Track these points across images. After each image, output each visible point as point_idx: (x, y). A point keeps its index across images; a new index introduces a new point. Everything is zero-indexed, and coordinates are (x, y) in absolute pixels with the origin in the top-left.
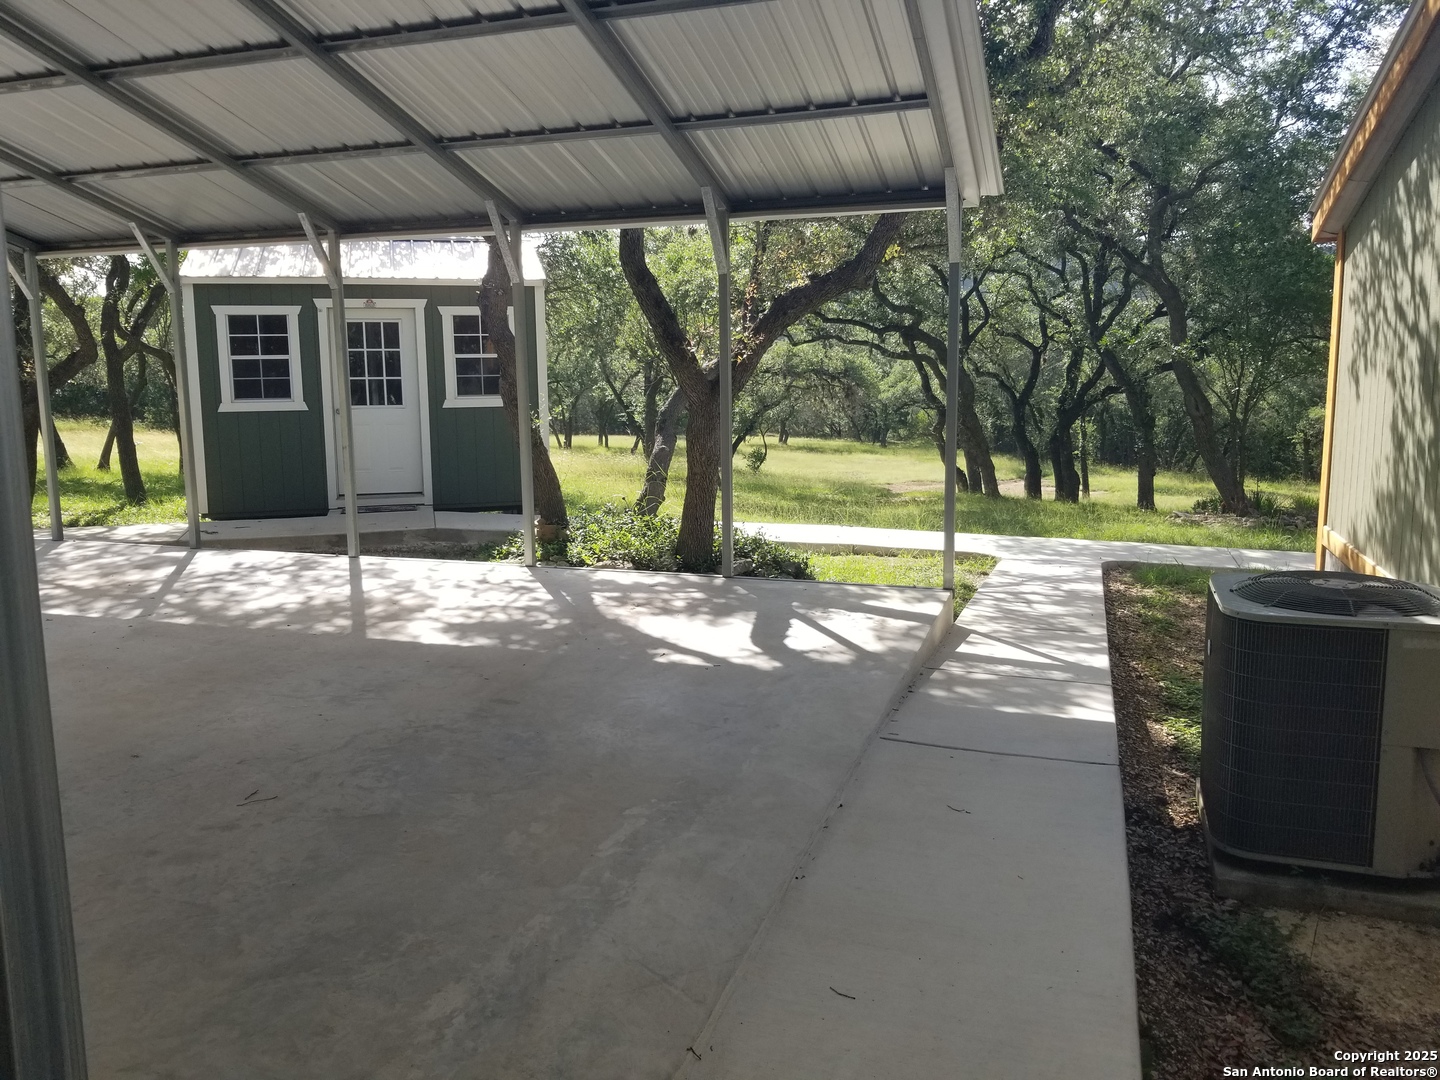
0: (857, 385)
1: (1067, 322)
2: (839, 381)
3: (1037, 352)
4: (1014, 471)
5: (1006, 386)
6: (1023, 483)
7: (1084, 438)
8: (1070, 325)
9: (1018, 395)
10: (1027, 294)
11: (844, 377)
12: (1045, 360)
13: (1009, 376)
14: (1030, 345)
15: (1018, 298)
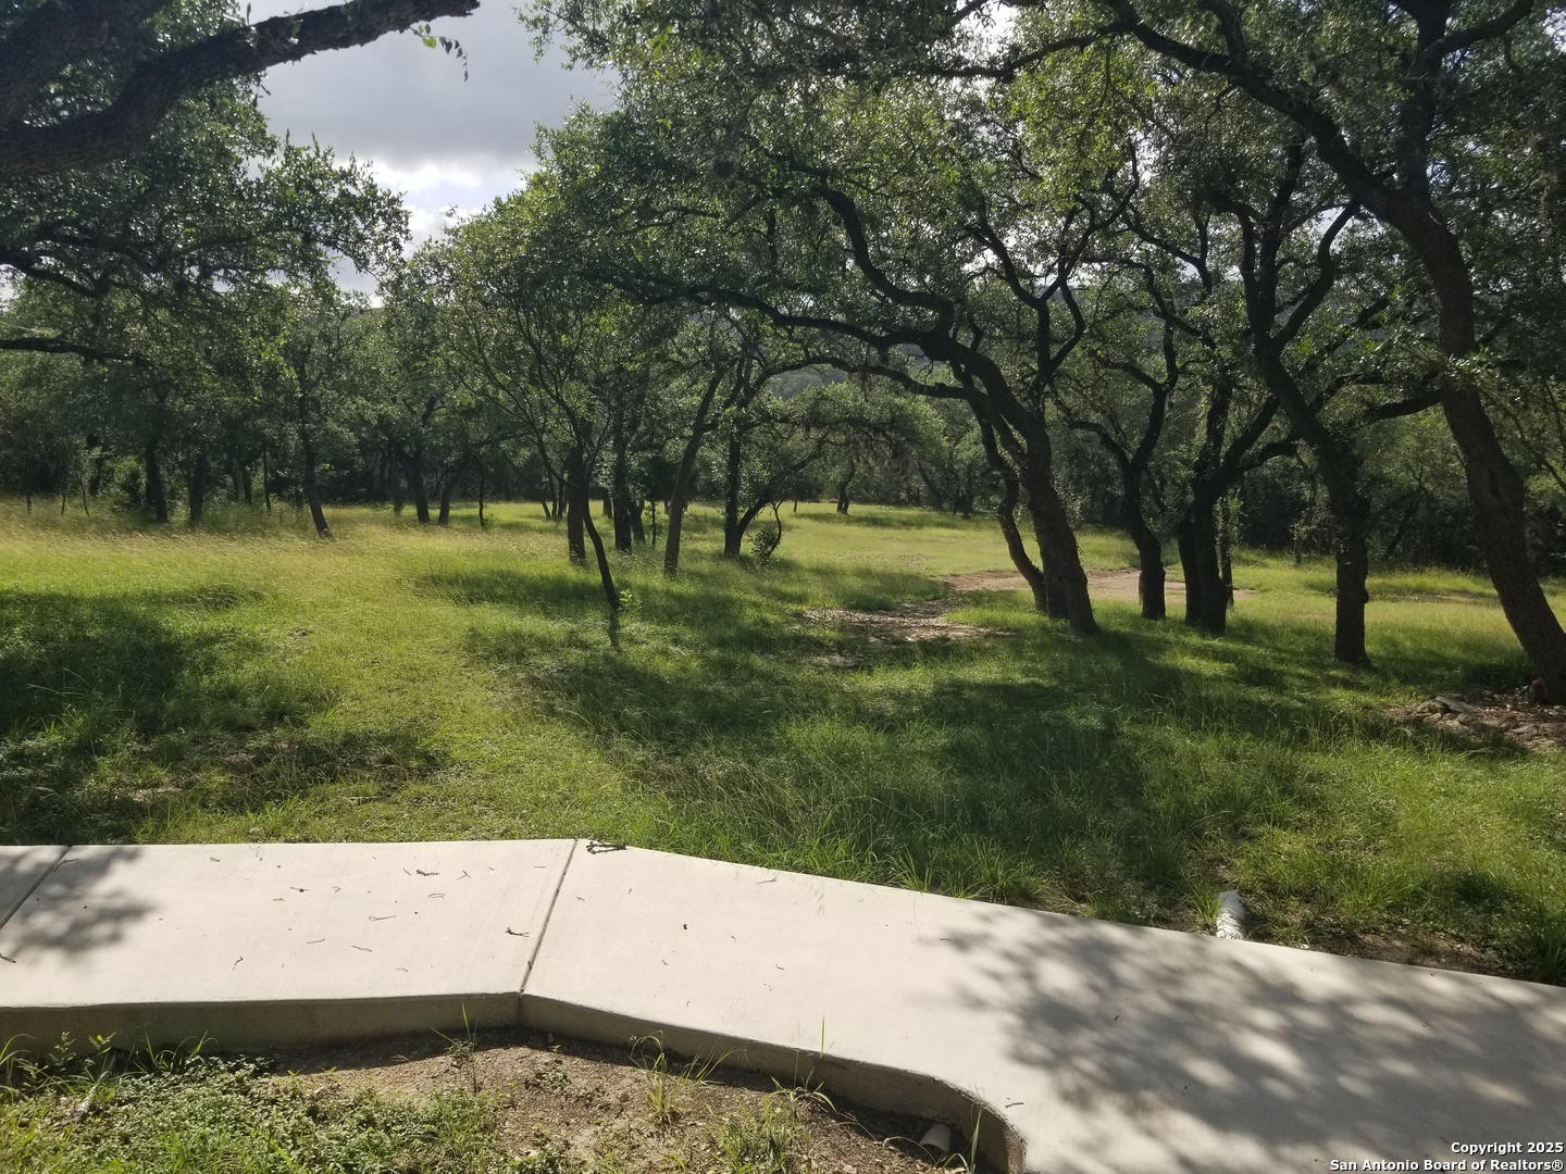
0: (908, 439)
1: (1209, 341)
2: (884, 435)
3: (1160, 393)
4: (1125, 556)
5: (1113, 443)
6: (1137, 574)
7: (1226, 519)
8: (1213, 346)
9: (1130, 456)
10: (1146, 298)
11: (890, 430)
12: (1171, 405)
13: (1118, 429)
14: (1149, 381)
15: (1131, 305)
